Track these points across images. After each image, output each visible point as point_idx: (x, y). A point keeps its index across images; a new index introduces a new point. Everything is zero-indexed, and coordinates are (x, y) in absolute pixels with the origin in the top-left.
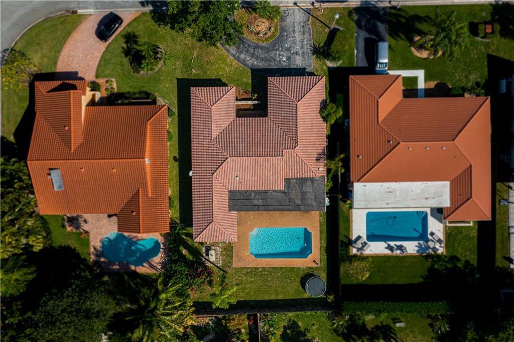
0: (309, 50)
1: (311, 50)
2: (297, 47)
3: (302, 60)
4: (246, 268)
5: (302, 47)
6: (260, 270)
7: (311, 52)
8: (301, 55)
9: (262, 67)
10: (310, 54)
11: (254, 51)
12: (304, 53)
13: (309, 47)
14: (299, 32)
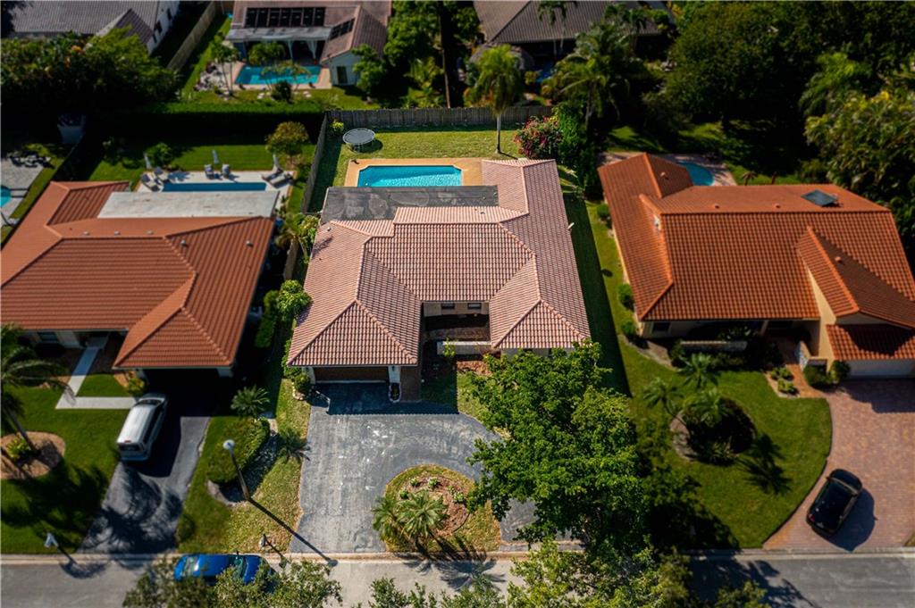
0: (314, 450)
1: (309, 449)
2: (341, 457)
3: (333, 429)
5: (330, 455)
6: (445, 156)
7: (310, 446)
8: (336, 439)
9: (430, 416)
10: (314, 441)
11: (450, 449)
12: (327, 444)
13: (312, 457)
14: (332, 492)
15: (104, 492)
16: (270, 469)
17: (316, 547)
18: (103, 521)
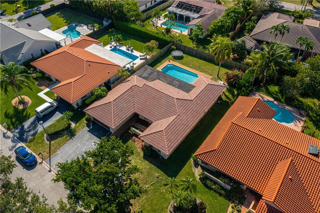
0: (75, 138)
3: (85, 136)
10: (77, 136)
13: (73, 140)
15: (26, 121)
16: (62, 137)
17: (51, 164)
18: (20, 127)
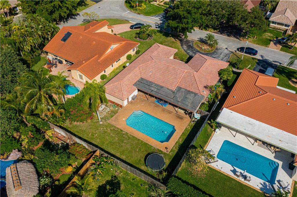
4: (115, 127)
6: (124, 133)
14: (223, 55)
